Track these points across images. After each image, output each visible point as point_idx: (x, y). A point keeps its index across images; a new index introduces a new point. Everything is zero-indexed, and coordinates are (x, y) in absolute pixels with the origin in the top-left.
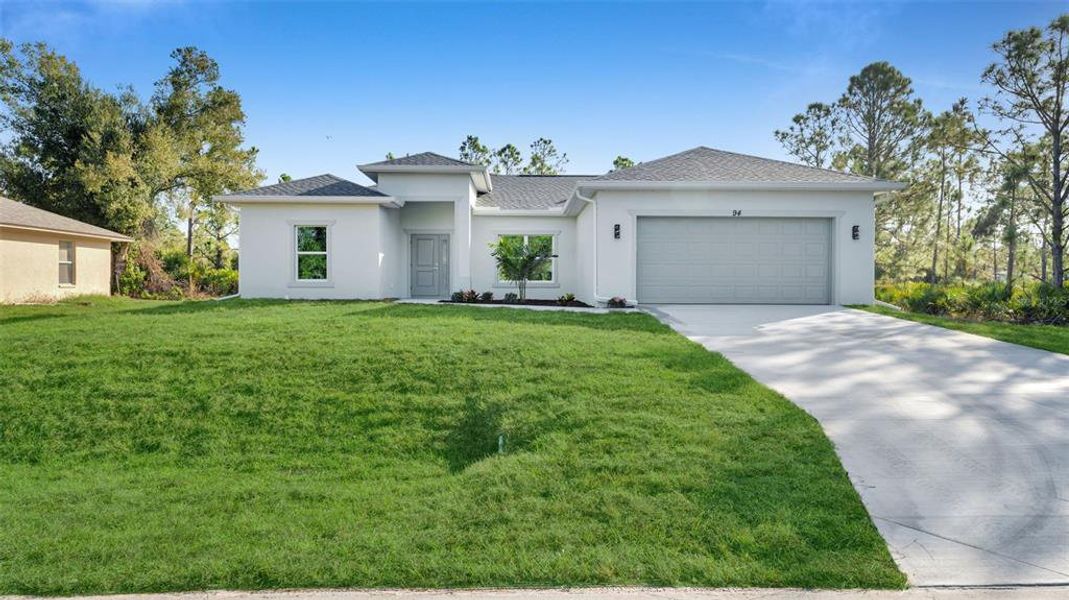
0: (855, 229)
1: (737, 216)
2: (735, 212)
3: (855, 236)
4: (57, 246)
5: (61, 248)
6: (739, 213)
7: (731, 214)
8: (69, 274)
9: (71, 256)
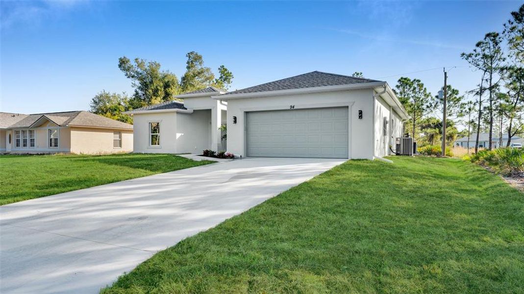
0: (361, 113)
1: (292, 109)
2: (291, 107)
3: (361, 117)
4: (113, 133)
5: (114, 134)
6: (293, 107)
7: (289, 108)
8: (120, 144)
9: (120, 137)
